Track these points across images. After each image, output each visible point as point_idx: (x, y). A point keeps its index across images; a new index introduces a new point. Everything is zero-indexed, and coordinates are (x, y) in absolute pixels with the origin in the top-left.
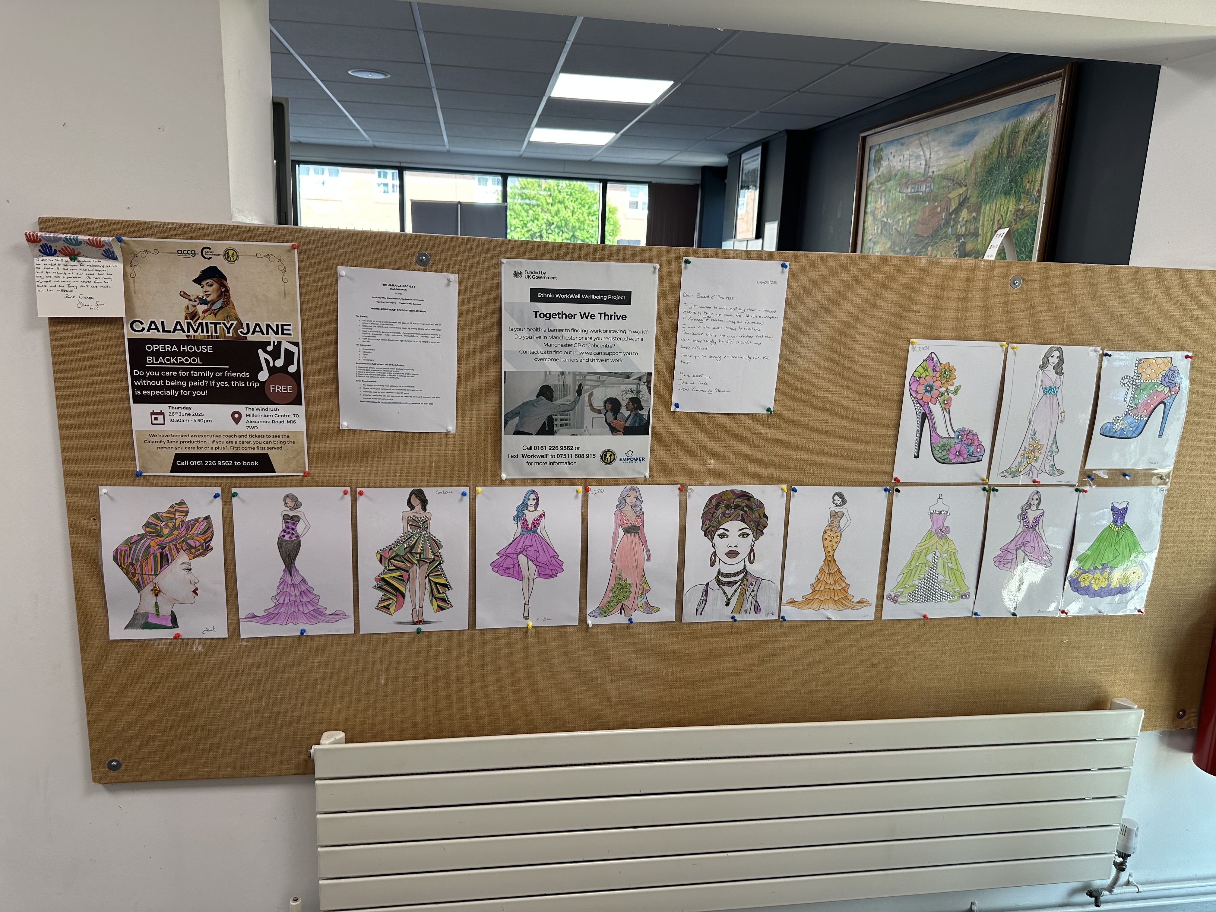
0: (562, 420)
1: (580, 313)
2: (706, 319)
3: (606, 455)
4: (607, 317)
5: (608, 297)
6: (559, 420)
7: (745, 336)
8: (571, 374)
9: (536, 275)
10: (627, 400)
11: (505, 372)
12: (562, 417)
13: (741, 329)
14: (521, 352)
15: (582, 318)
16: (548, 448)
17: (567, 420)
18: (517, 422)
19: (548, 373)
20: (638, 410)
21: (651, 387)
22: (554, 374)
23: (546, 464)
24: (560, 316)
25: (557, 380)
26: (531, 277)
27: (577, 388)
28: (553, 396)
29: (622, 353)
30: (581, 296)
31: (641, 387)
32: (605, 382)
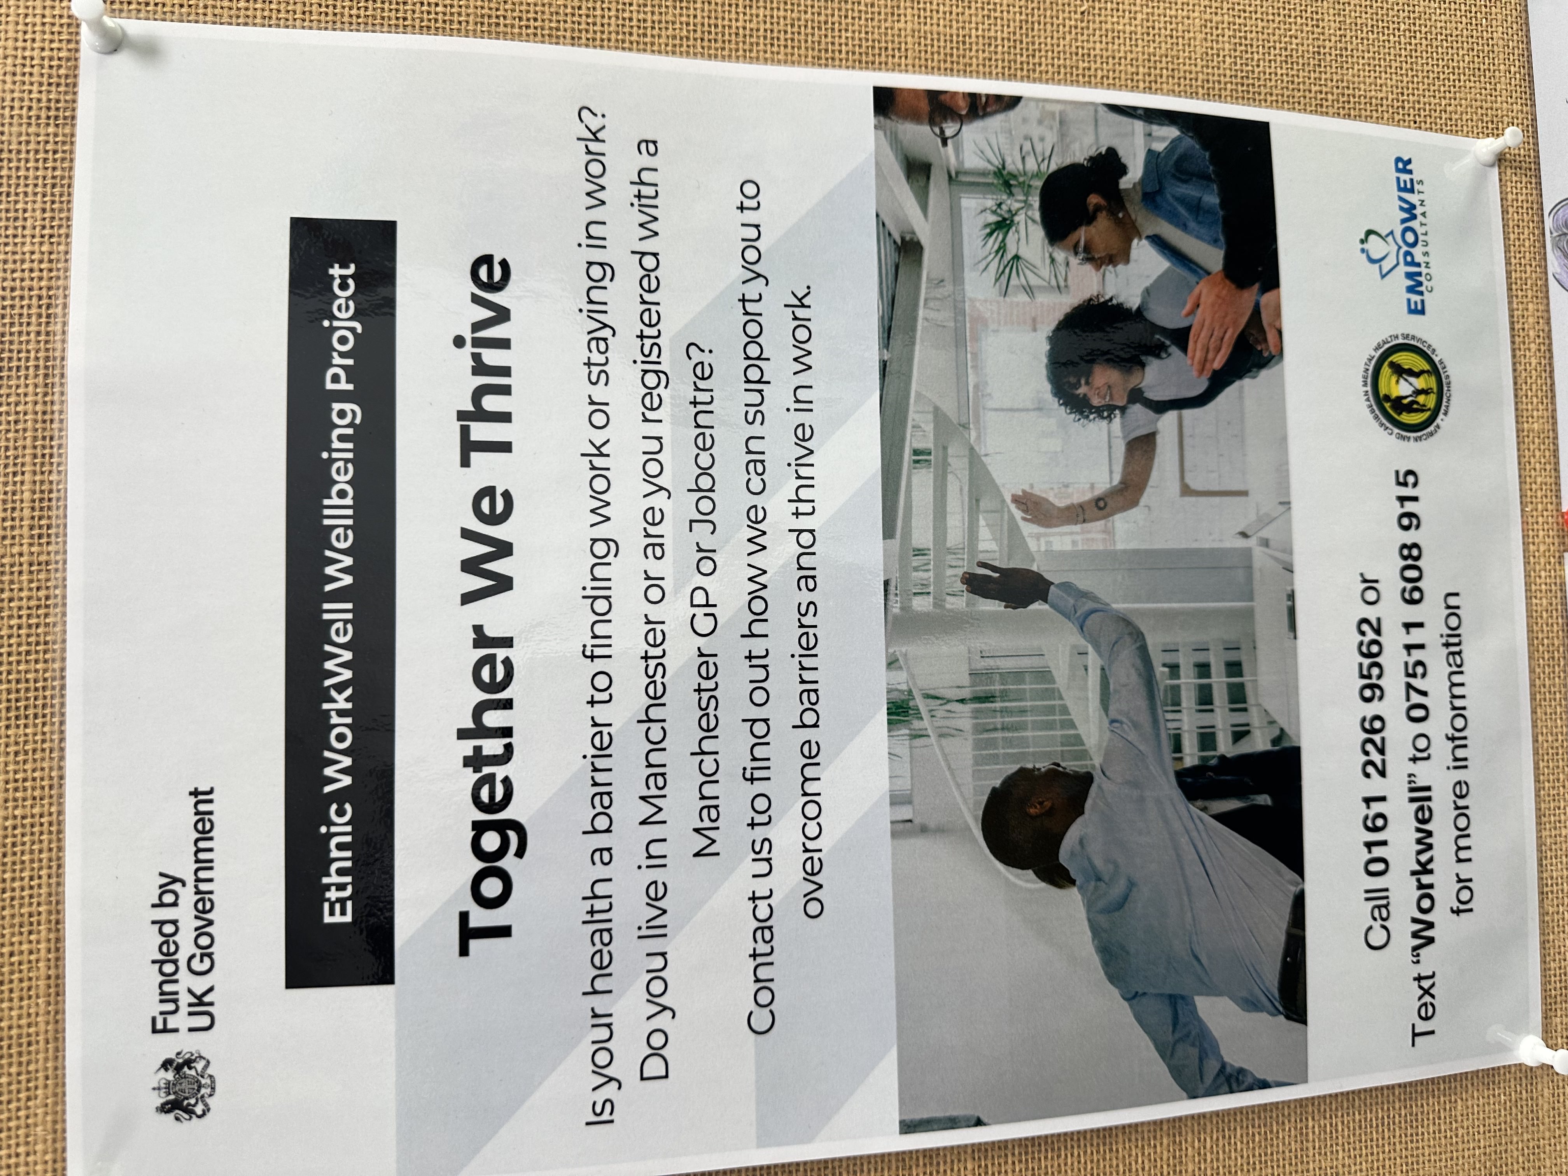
0: (1205, 698)
1: (468, 598)
3: (1399, 404)
4: (491, 403)
5: (342, 397)
6: (1206, 719)
8: (899, 649)
9: (186, 946)
10: (1060, 255)
11: (908, 1127)
12: (1188, 699)
14: (762, 1020)
15: (503, 584)
16: (1375, 786)
17: (1203, 669)
18: (1225, 1004)
19: (905, 813)
20: (1126, 183)
21: (973, 98)
22: (905, 769)
23: (1461, 790)
24: (493, 747)
25: (951, 744)
26: (200, 985)
27: (993, 606)
28: (1055, 775)
29: (751, 290)
30: (338, 596)
31: (972, 161)
32: (949, 407)
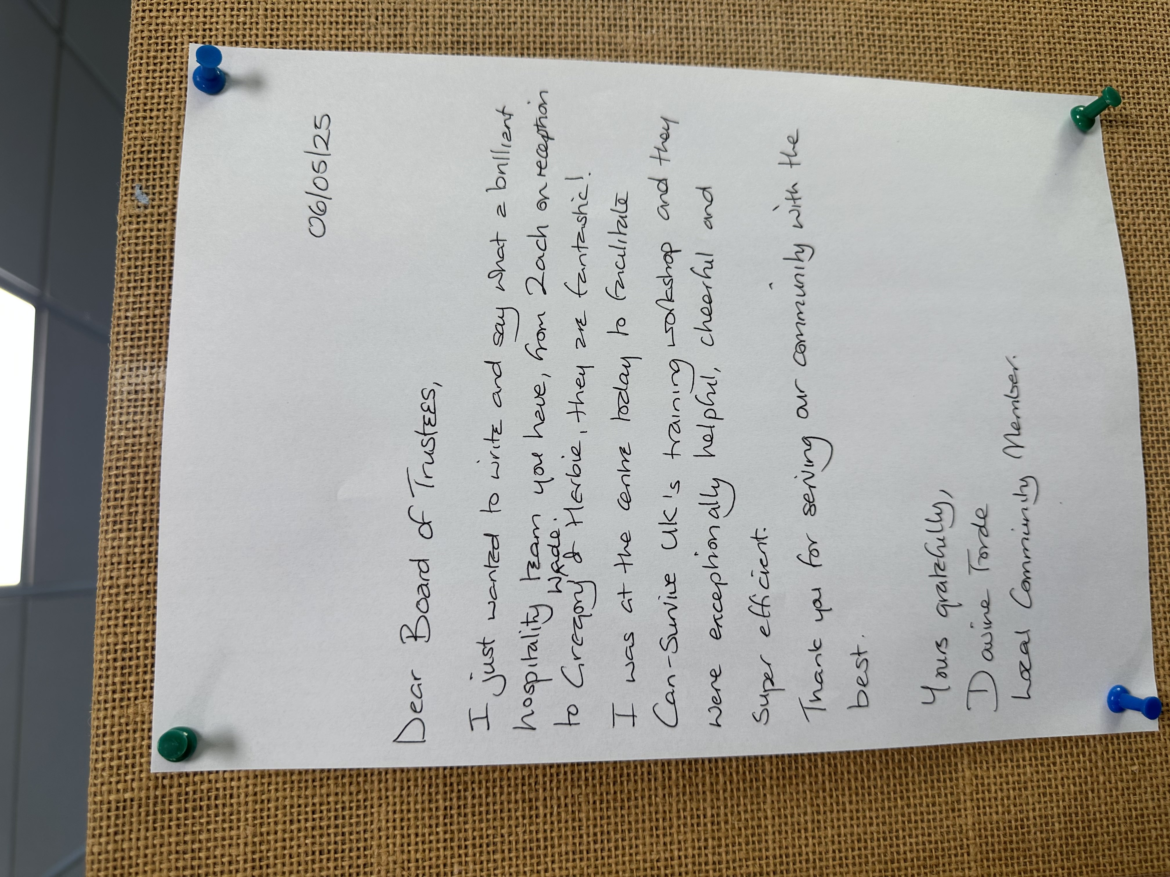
2: (569, 565)
7: (661, 291)
13: (621, 321)
